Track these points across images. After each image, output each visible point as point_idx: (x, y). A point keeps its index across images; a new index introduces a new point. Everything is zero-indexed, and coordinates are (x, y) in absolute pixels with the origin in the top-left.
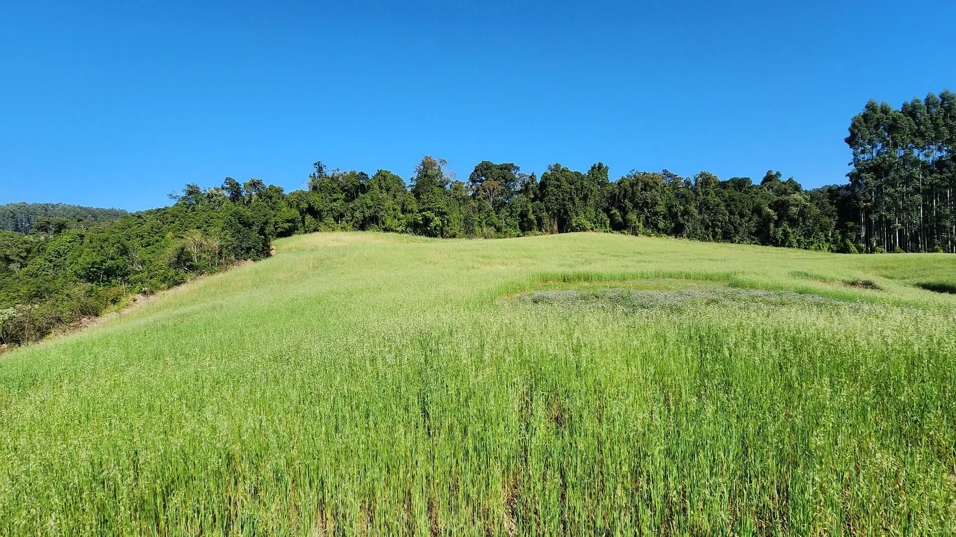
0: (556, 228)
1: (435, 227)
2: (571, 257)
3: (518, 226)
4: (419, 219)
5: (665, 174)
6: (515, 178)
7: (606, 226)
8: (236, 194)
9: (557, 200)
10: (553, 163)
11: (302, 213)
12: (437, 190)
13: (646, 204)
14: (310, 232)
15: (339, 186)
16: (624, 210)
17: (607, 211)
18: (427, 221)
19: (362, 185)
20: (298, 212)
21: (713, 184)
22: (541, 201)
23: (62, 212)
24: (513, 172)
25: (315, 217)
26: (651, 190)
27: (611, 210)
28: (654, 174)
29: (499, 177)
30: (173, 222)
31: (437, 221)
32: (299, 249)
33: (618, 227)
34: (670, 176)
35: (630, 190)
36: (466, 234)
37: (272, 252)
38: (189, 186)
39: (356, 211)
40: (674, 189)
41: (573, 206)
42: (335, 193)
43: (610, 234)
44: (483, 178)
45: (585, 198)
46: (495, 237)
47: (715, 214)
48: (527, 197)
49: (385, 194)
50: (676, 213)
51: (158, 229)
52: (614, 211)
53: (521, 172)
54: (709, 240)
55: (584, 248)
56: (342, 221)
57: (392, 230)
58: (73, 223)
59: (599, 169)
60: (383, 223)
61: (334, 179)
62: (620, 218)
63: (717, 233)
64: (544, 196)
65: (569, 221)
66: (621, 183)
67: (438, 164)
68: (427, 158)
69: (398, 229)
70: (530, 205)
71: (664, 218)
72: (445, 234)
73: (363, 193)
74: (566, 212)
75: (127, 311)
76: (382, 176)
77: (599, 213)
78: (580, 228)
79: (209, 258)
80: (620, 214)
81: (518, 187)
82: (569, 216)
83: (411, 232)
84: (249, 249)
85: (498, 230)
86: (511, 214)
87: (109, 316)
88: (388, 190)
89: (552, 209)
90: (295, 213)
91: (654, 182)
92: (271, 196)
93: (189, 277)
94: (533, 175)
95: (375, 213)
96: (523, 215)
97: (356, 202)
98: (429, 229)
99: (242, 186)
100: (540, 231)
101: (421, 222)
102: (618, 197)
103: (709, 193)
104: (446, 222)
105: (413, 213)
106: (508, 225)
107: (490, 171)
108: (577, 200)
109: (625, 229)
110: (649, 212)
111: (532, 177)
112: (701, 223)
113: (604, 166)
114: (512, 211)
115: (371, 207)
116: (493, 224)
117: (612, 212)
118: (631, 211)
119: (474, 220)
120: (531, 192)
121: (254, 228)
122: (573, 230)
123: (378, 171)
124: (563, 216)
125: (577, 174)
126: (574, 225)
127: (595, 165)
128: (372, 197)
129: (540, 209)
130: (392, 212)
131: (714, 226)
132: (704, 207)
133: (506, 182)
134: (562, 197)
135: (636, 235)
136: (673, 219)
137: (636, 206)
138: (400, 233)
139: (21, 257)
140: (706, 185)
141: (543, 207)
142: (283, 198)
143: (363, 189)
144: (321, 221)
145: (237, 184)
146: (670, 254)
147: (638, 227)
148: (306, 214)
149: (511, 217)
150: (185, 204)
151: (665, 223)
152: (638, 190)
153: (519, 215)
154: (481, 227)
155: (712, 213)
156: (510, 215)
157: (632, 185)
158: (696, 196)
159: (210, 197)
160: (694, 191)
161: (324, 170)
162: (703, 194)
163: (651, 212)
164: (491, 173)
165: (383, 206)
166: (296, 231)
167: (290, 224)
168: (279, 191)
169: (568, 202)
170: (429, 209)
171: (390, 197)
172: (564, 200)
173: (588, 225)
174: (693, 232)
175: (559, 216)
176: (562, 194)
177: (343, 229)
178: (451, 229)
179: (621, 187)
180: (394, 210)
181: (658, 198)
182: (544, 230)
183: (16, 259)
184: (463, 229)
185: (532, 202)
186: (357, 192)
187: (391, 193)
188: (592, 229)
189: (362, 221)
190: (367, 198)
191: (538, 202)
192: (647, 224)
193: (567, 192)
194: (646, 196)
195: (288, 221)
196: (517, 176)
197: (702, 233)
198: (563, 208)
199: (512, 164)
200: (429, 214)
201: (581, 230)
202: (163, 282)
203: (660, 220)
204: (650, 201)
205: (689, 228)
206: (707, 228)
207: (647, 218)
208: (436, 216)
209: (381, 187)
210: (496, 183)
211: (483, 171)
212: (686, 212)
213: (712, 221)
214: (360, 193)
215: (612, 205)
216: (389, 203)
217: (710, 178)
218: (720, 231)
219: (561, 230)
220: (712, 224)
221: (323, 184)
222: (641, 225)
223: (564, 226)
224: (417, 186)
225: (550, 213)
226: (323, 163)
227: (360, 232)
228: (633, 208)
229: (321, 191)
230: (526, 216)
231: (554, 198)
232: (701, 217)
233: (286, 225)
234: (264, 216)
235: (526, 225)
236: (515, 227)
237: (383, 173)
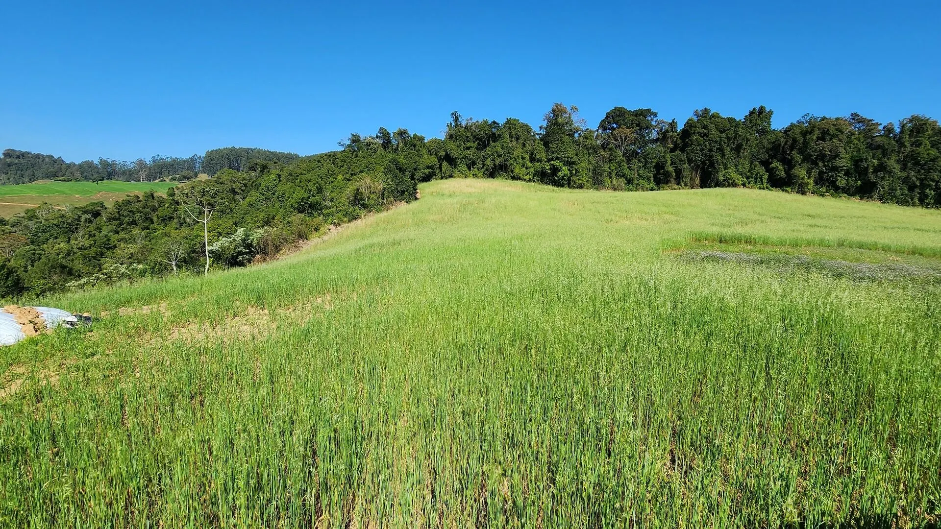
0: (698, 181)
1: (563, 177)
2: (721, 215)
3: (652, 178)
4: (547, 168)
5: (853, 119)
6: (651, 125)
7: (762, 182)
8: (387, 143)
9: (702, 150)
10: (700, 108)
11: (440, 160)
12: (566, 139)
13: (822, 157)
14: (446, 178)
15: (472, 135)
16: (789, 164)
17: (765, 164)
18: (555, 170)
19: (494, 134)
20: (436, 160)
21: (930, 132)
22: (682, 150)
23: (257, 155)
24: (650, 119)
25: (450, 164)
26: (831, 139)
27: (772, 163)
28: (837, 119)
29: (632, 124)
30: (342, 166)
31: (565, 170)
32: (439, 193)
33: (777, 183)
34: (862, 121)
35: (801, 139)
36: (594, 185)
37: (418, 195)
38: (353, 135)
39: (487, 159)
40: (865, 137)
41: (722, 157)
42: (468, 141)
43: (766, 192)
44: (615, 126)
45: (738, 148)
46: (625, 190)
47: (928, 171)
48: (664, 147)
49: (514, 143)
50: (867, 169)
51: (333, 172)
52: (775, 164)
53: (659, 118)
54: (914, 205)
55: (736, 206)
56: (474, 168)
57: (520, 179)
58: (271, 165)
59: (760, 115)
60: (512, 172)
61: (467, 128)
62: (783, 173)
63: (927, 196)
64: (686, 145)
65: (714, 175)
66: (789, 131)
67: (569, 110)
68: (557, 105)
69: (525, 177)
70: (668, 156)
71: (847, 173)
72: (572, 184)
73: (494, 141)
74: (712, 165)
75: (326, 238)
76: (511, 123)
77: (755, 166)
78: (729, 183)
79: (376, 198)
80: (784, 168)
81: (654, 135)
82: (715, 168)
83: (538, 181)
84: (403, 192)
85: (629, 181)
86: (645, 165)
87: (315, 240)
88: (517, 139)
89: (695, 160)
90: (434, 160)
91: (837, 130)
92: (413, 143)
93: (363, 212)
94: (673, 122)
95: (505, 161)
96: (659, 167)
97: (487, 151)
98: (556, 178)
99: (392, 136)
100: (678, 184)
101: (549, 171)
102: (783, 148)
103: (920, 144)
104: (574, 172)
105: (541, 162)
106: (641, 176)
107: (623, 118)
108: (727, 150)
109: (789, 186)
110: (825, 166)
111: (673, 125)
112: (903, 182)
113: (767, 110)
114: (647, 162)
115: (502, 155)
116: (623, 176)
117: (773, 165)
118: (800, 165)
119: (604, 171)
120: (669, 140)
121: (407, 173)
122: (718, 184)
123: (507, 119)
124: (708, 168)
125: (731, 120)
126: (721, 178)
127: (754, 109)
128: (503, 145)
129: (681, 161)
130: (520, 161)
131: (923, 186)
132: (911, 161)
133: (640, 130)
134: (708, 147)
135: (803, 193)
136: (859, 176)
137: (807, 158)
138: (527, 182)
139: (242, 190)
140: (918, 133)
141: (684, 157)
142: (424, 146)
143: (494, 138)
144: (455, 167)
145: (388, 134)
146: (855, 220)
147: (808, 184)
148: (443, 161)
149: (645, 169)
150: (350, 151)
151: (847, 180)
152: (813, 139)
153: (655, 167)
154: (610, 178)
155: (924, 169)
156: (643, 166)
157: (804, 134)
158: (900, 147)
159: (368, 144)
160: (897, 141)
161: (460, 119)
162: (912, 145)
163: (828, 166)
164: (624, 120)
165: (513, 154)
166: (434, 177)
167: (430, 170)
168: (421, 139)
169: (716, 152)
170: (558, 158)
171: (520, 146)
172: (711, 150)
173: (740, 180)
174: (889, 193)
175: (703, 169)
176: (710, 144)
177: (475, 176)
178: (579, 179)
179: (788, 135)
180: (523, 158)
181: (842, 150)
182: (683, 184)
183: (239, 191)
184: (591, 180)
185: (671, 152)
186: (489, 141)
187: (521, 141)
188: (744, 185)
189: (492, 169)
190: (498, 147)
191: (678, 152)
192: (819, 181)
193: (716, 142)
194: (823, 148)
195: (428, 167)
196: (653, 123)
197: (902, 195)
198: (709, 160)
199: (649, 110)
200: (557, 163)
201: (729, 186)
202: (345, 216)
203: (840, 177)
204: (829, 153)
205: (883, 188)
206: (912, 188)
207: (821, 173)
208: (564, 165)
209: (511, 136)
210: (628, 132)
211: (616, 117)
212: (881, 168)
213: (921, 180)
214: (491, 142)
215: (772, 157)
216: (518, 152)
217: (925, 124)
218: (933, 193)
219: (703, 185)
220: (921, 184)
221: (459, 133)
222: (812, 181)
223: (708, 180)
224: (547, 135)
225: (692, 164)
226: (459, 113)
227: (490, 179)
228: (803, 160)
229: (457, 139)
230: (663, 168)
231: (698, 148)
232: (904, 174)
233: (427, 171)
234: (415, 163)
235: (662, 178)
236: (649, 179)
237: (512, 121)
